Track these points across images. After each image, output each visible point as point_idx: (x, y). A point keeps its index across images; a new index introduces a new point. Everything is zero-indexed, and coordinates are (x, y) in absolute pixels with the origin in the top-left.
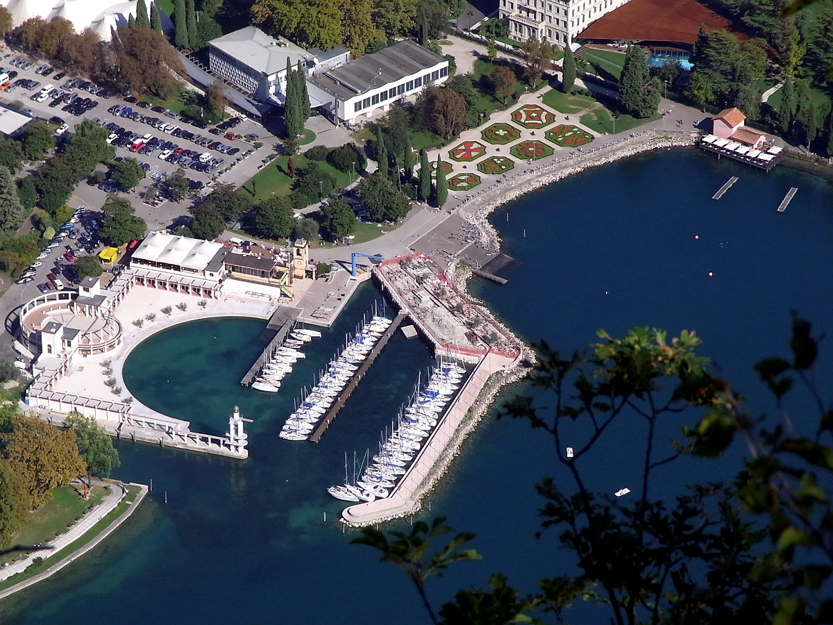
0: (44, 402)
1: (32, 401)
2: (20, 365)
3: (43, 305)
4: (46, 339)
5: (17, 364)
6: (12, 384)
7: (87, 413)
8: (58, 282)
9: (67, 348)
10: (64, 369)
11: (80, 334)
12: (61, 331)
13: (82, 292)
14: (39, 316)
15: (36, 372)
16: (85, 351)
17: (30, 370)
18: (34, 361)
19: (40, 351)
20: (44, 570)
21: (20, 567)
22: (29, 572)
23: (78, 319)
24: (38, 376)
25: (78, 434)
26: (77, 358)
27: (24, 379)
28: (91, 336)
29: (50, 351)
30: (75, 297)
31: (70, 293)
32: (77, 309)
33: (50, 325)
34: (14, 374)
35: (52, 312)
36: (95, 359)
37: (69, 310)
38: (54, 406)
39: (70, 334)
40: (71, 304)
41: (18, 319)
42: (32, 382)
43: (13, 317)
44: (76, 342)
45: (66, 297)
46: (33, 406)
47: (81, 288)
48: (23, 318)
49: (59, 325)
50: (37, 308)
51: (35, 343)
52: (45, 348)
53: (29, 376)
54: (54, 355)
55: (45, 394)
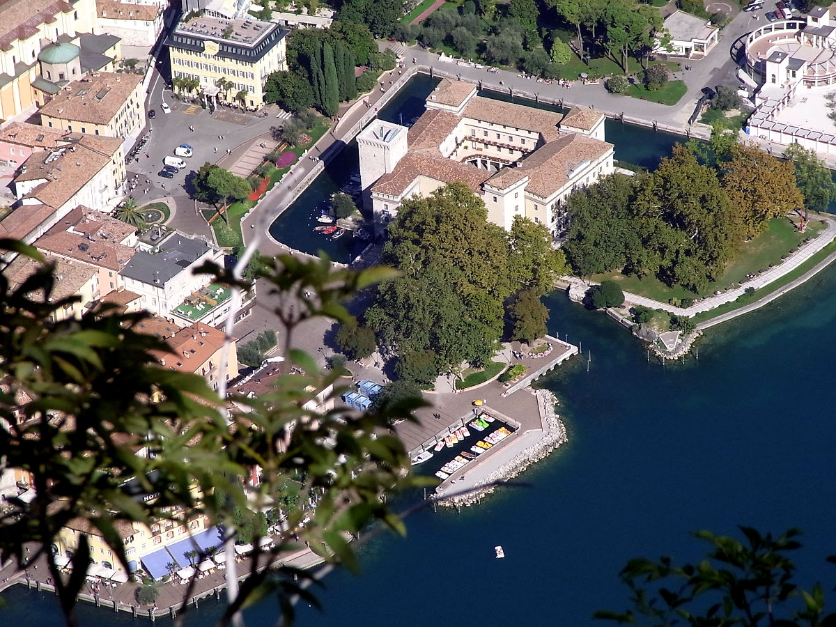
0: (765, 133)
1: (753, 131)
2: (743, 94)
3: (770, 34)
4: (771, 68)
5: (740, 93)
6: (733, 113)
7: (807, 145)
8: (787, 11)
9: (792, 80)
10: (787, 100)
11: (806, 65)
12: (786, 61)
13: (810, 22)
14: (766, 45)
15: (758, 102)
16: (810, 83)
17: (752, 99)
18: (757, 90)
19: (764, 80)
20: (756, 300)
21: (732, 296)
22: (740, 302)
23: (804, 48)
24: (760, 106)
25: (797, 165)
26: (801, 89)
27: (745, 109)
28: (817, 68)
29: (774, 81)
30: (803, 27)
31: (798, 22)
32: (804, 38)
33: (776, 54)
34: (737, 103)
35: (778, 42)
36: (820, 91)
37: (795, 40)
38: (775, 137)
39: (795, 65)
40: (799, 34)
41: (744, 47)
42: (754, 112)
43: (739, 45)
44: (801, 73)
45: (794, 26)
46: (753, 136)
47: (809, 18)
48: (749, 46)
49: (785, 55)
50: (763, 36)
51: (760, 72)
52: (769, 78)
53: (751, 105)
54: (778, 85)
55: (766, 124)
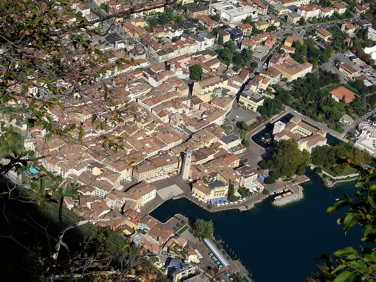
0: (359, 145)
1: (356, 143)
4: (363, 131)
5: (355, 135)
6: (353, 139)
7: (368, 150)
8: (369, 120)
9: (367, 135)
10: (365, 139)
11: (370, 133)
12: (367, 131)
13: (373, 124)
14: (363, 126)
15: (359, 138)
16: (370, 136)
17: (358, 137)
18: (359, 135)
20: (349, 179)
21: (345, 177)
22: (346, 179)
23: (371, 129)
24: (359, 139)
25: (365, 154)
26: (368, 137)
27: (356, 138)
28: (373, 134)
29: (363, 134)
30: (371, 124)
31: (371, 123)
32: (371, 127)
33: (365, 129)
34: (354, 137)
35: (366, 126)
36: (372, 139)
37: (369, 127)
38: (361, 146)
39: (368, 132)
40: (370, 126)
41: (358, 125)
42: (357, 139)
43: (357, 125)
44: (369, 134)
45: (370, 124)
46: (356, 144)
47: (373, 123)
48: (359, 125)
49: (367, 130)
50: (363, 124)
51: (361, 132)
52: (362, 133)
53: (357, 138)
54: (364, 135)
55: (359, 143)
